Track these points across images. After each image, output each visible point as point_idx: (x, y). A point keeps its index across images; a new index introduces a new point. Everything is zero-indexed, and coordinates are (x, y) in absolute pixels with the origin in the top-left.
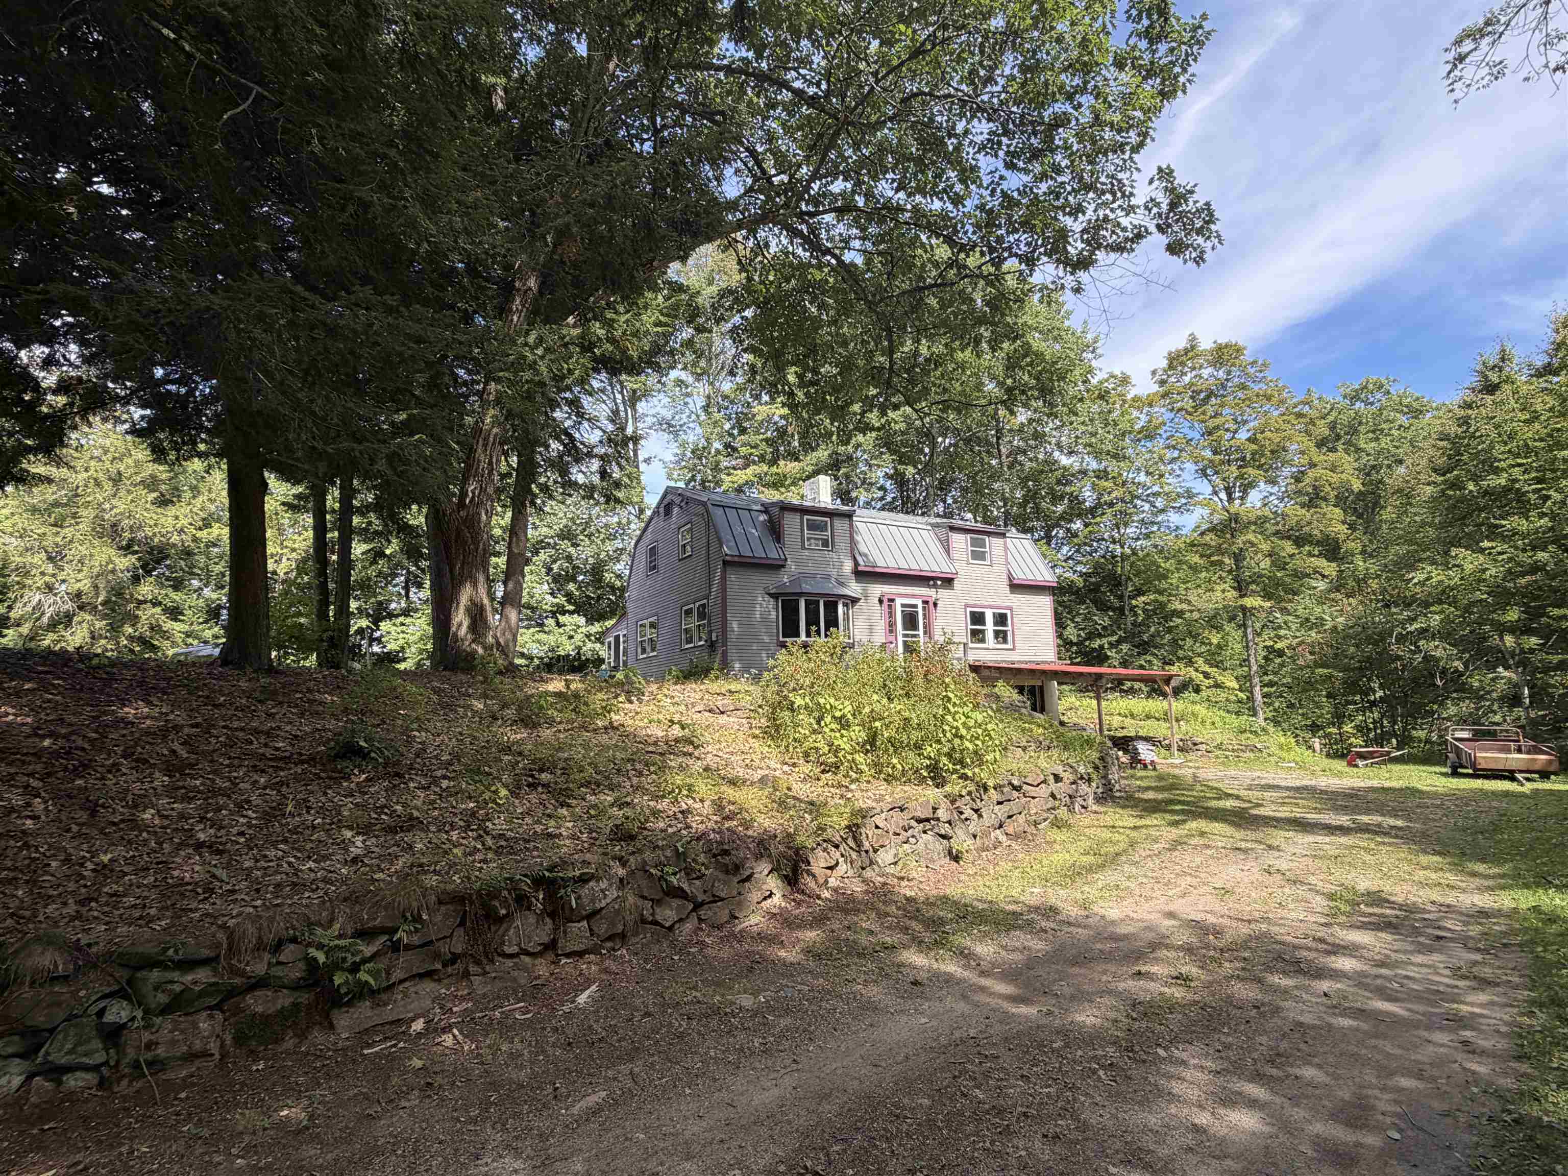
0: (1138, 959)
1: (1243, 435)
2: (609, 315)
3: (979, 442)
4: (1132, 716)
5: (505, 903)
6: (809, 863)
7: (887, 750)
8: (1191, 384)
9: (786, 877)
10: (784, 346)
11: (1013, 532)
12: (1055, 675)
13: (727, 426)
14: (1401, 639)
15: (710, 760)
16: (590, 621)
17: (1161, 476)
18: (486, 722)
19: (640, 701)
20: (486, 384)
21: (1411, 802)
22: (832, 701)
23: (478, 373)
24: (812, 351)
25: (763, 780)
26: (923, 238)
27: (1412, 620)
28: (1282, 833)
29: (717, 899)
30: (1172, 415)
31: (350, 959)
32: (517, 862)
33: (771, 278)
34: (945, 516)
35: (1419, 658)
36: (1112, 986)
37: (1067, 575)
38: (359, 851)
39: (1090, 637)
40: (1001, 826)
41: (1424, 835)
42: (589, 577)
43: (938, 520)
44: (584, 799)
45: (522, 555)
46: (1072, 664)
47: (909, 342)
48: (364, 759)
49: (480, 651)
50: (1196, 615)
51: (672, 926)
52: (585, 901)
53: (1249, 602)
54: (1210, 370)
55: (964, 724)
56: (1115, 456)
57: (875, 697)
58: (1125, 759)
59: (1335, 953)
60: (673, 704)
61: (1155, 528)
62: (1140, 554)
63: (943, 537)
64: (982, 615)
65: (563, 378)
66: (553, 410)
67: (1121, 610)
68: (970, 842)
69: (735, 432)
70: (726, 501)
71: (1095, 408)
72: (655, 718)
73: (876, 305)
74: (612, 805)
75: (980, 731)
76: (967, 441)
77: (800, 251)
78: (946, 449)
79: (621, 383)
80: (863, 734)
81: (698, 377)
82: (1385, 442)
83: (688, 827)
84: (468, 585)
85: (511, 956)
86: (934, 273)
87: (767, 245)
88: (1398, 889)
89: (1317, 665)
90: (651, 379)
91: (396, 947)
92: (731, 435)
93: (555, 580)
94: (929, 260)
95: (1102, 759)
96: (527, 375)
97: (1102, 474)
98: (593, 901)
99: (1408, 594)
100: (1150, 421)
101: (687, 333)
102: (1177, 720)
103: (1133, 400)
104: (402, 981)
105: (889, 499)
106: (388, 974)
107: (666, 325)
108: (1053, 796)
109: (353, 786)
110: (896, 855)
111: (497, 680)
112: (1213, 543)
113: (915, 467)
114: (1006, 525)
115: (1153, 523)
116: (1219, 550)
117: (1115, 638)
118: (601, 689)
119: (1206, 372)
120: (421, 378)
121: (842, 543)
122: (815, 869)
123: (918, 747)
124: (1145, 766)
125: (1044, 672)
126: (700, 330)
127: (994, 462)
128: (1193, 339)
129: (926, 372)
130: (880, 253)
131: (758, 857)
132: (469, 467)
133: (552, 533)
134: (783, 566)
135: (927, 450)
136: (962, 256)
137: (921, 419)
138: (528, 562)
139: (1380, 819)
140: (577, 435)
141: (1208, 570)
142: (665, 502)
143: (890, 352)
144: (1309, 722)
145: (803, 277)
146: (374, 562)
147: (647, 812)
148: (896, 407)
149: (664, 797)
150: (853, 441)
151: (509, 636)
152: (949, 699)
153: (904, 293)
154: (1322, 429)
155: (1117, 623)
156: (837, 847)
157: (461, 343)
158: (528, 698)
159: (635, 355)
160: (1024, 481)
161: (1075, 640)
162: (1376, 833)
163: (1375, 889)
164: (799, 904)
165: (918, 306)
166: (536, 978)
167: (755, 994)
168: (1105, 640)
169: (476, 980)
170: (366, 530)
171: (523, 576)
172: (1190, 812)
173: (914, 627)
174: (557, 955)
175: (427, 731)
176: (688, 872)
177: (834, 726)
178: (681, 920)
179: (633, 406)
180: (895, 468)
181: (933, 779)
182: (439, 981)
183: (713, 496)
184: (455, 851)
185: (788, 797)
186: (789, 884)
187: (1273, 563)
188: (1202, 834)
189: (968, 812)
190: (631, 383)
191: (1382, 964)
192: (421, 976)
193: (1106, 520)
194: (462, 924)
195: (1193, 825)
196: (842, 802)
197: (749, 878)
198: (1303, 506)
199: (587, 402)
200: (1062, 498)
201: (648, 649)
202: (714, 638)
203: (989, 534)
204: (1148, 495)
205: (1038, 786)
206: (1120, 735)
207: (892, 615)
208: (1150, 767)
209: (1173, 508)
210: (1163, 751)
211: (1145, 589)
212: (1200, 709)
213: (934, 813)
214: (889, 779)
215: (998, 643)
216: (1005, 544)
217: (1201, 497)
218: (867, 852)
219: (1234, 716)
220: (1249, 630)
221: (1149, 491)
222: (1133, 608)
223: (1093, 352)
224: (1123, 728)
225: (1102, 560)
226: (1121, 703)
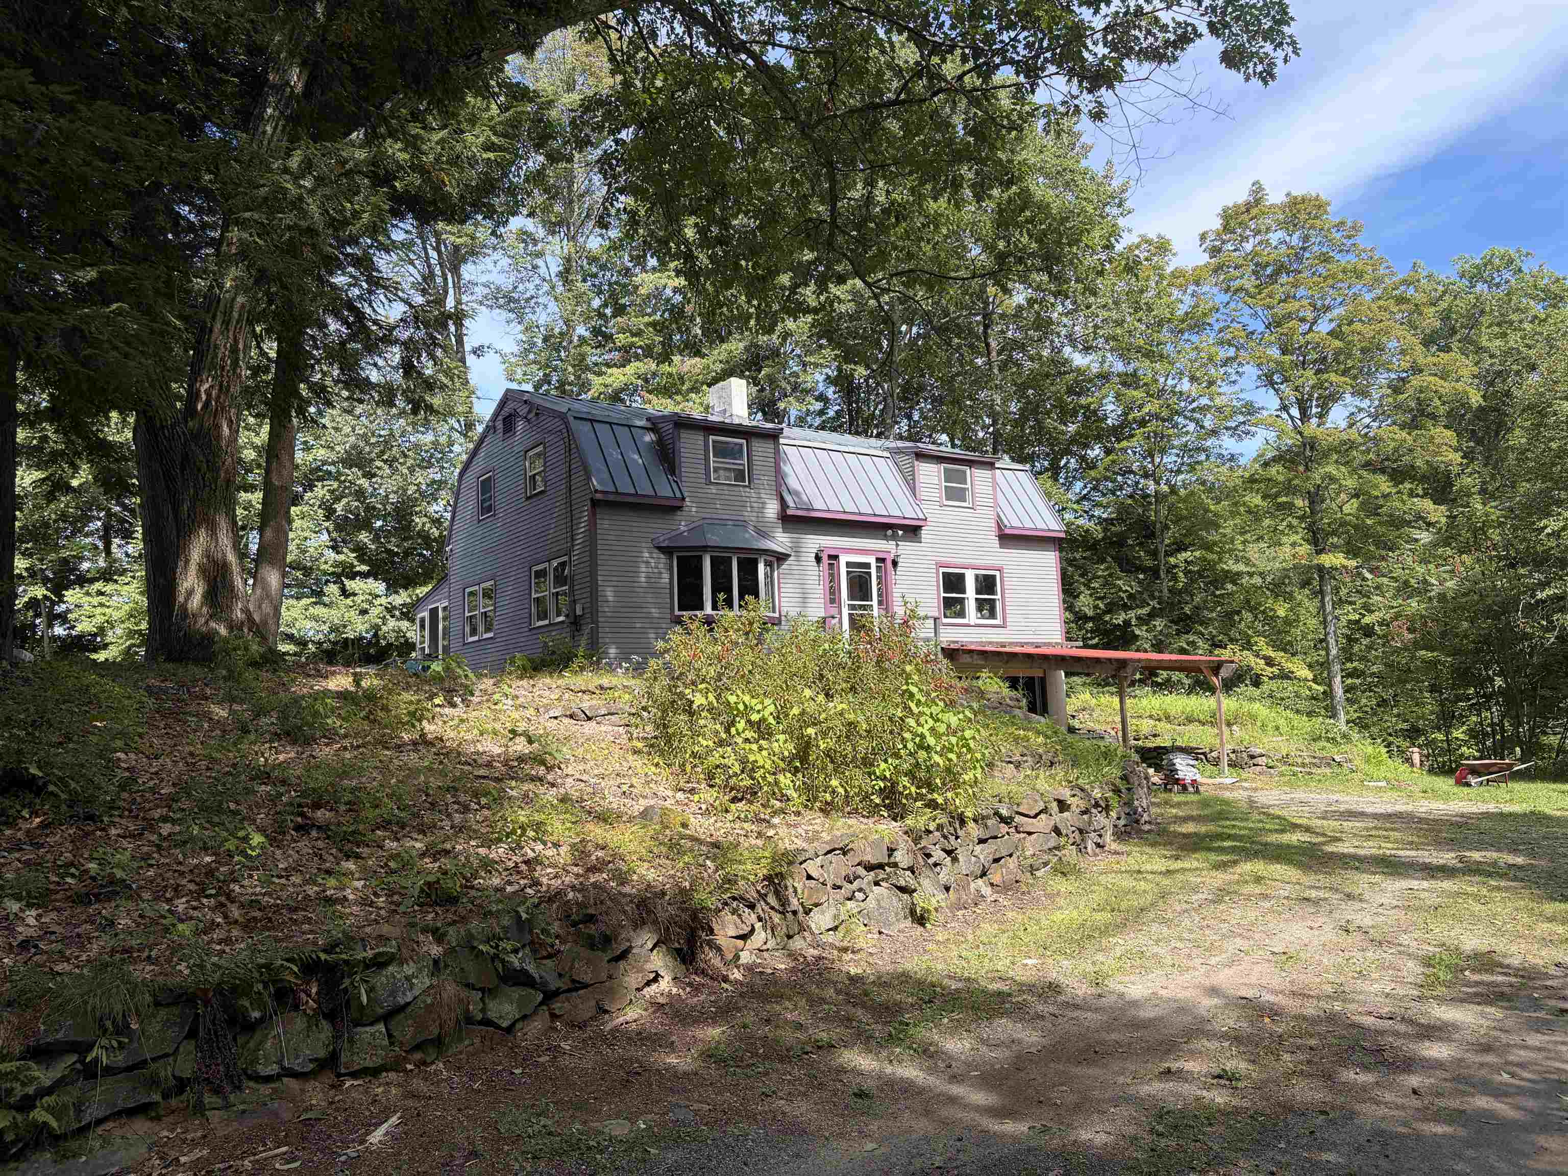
0: (1168, 1052)
1: (1324, 327)
2: (415, 129)
3: (959, 331)
4: (1168, 718)
5: (259, 1003)
6: (712, 931)
7: (824, 768)
8: (1255, 254)
9: (679, 951)
10: (679, 184)
11: (1005, 461)
12: (1061, 661)
13: (596, 303)
14: (1530, 609)
15: (570, 787)
16: (393, 587)
17: (1211, 383)
18: (231, 737)
19: (467, 703)
20: (225, 228)
21: (1536, 832)
22: (747, 698)
23: (211, 212)
24: (720, 191)
25: (645, 814)
26: (881, 32)
27: (1543, 585)
28: (1365, 876)
29: (577, 986)
30: (1226, 298)
31: (19, 1091)
32: (278, 940)
33: (659, 83)
34: (910, 438)
35: (1551, 637)
36: (1132, 1090)
37: (1080, 522)
38: (31, 932)
39: (1111, 609)
40: (984, 874)
41: (1551, 875)
42: (391, 524)
43: (900, 444)
44: (381, 847)
45: (285, 488)
46: (1086, 646)
47: (859, 186)
48: (38, 794)
49: (223, 631)
50: (1257, 580)
51: (513, 1025)
52: (382, 994)
53: (1329, 560)
54: (1280, 234)
55: (932, 729)
56: (1148, 355)
57: (808, 693)
58: (1156, 778)
59: (1429, 1038)
60: (517, 708)
61: (1203, 457)
62: (1182, 492)
63: (906, 468)
64: (961, 577)
65: (346, 223)
66: (331, 273)
67: (1154, 573)
68: (941, 896)
69: (608, 311)
70: (597, 413)
71: (1121, 286)
72: (489, 727)
73: (813, 128)
74: (423, 855)
75: (954, 740)
76: (941, 330)
77: (701, 45)
78: (913, 342)
79: (437, 234)
80: (791, 746)
81: (552, 228)
82: (1514, 339)
83: (536, 883)
84: (203, 533)
85: (268, 1079)
86: (895, 84)
87: (654, 35)
88: (1514, 948)
89: (1416, 645)
90: (482, 229)
91: (90, 1072)
92: (601, 315)
93: (339, 528)
94: (890, 66)
95: (1125, 778)
96: (289, 218)
97: (1130, 380)
98: (393, 993)
99: (1539, 549)
100: (1197, 306)
101: (536, 160)
102: (1229, 725)
103: (1173, 275)
104: (99, 1122)
105: (831, 413)
106: (79, 1111)
107: (500, 149)
108: (1057, 831)
109: (20, 835)
110: (835, 917)
111: (249, 674)
112: (1281, 478)
113: (867, 367)
114: (995, 451)
115: (1198, 449)
116: (1289, 488)
117: (1146, 610)
118: (407, 688)
119: (1275, 237)
120: (121, 216)
121: (764, 478)
122: (721, 940)
123: (867, 763)
124: (1185, 788)
125: (1045, 657)
126: (553, 158)
127: (979, 361)
128: (1258, 190)
129: (882, 228)
130: (818, 53)
131: (639, 924)
132: (200, 355)
133: (333, 457)
134: (680, 508)
135: (885, 343)
136: (935, 60)
137: (876, 297)
138: (296, 500)
139: (1495, 855)
140: (368, 310)
141: (1273, 516)
142: (506, 411)
143: (832, 198)
144: (1405, 726)
145: (705, 84)
146: (51, 497)
147: (476, 863)
148: (841, 280)
149: (499, 840)
150: (779, 328)
151: (267, 608)
152: (912, 695)
153: (852, 111)
154: (1431, 320)
155: (1148, 588)
156: (752, 907)
157: (183, 165)
158: (296, 700)
159: (455, 192)
160: (1021, 389)
161: (1090, 613)
162: (1490, 875)
163: (1485, 948)
164: (697, 989)
165: (872, 130)
166: (306, 1110)
167: (632, 1120)
168: (1132, 614)
169: (215, 1117)
170: (39, 449)
171: (290, 521)
172: (1243, 849)
173: (867, 596)
174: (339, 1075)
175: (138, 751)
176: (535, 946)
177: (749, 734)
178: (524, 1017)
179: (456, 270)
180: (839, 369)
181: (889, 807)
182: (158, 1118)
183: (576, 406)
184: (180, 927)
185: (682, 837)
186: (684, 961)
187: (1362, 506)
188: (1258, 880)
189: (938, 855)
190: (452, 235)
191: (1487, 1048)
192: (132, 1113)
193: (1136, 443)
194: (192, 1034)
195: (1248, 867)
196: (760, 842)
197: (624, 955)
198: (1403, 427)
199: (384, 263)
200: (1075, 413)
201: (481, 628)
202: (579, 612)
203: (971, 463)
204: (1193, 410)
205: (1035, 816)
206: (1150, 745)
207: (833, 577)
208: (1191, 789)
209: (1227, 428)
210: (1209, 767)
211: (1187, 542)
212: (1260, 709)
213: (890, 856)
214: (827, 809)
215: (983, 617)
216: (994, 478)
217: (1265, 413)
218: (795, 913)
219: (1305, 718)
220: (1327, 599)
221: (1195, 405)
222: (1171, 569)
223: (1120, 205)
224: (1155, 736)
225: (1130, 501)
226: (1153, 701)
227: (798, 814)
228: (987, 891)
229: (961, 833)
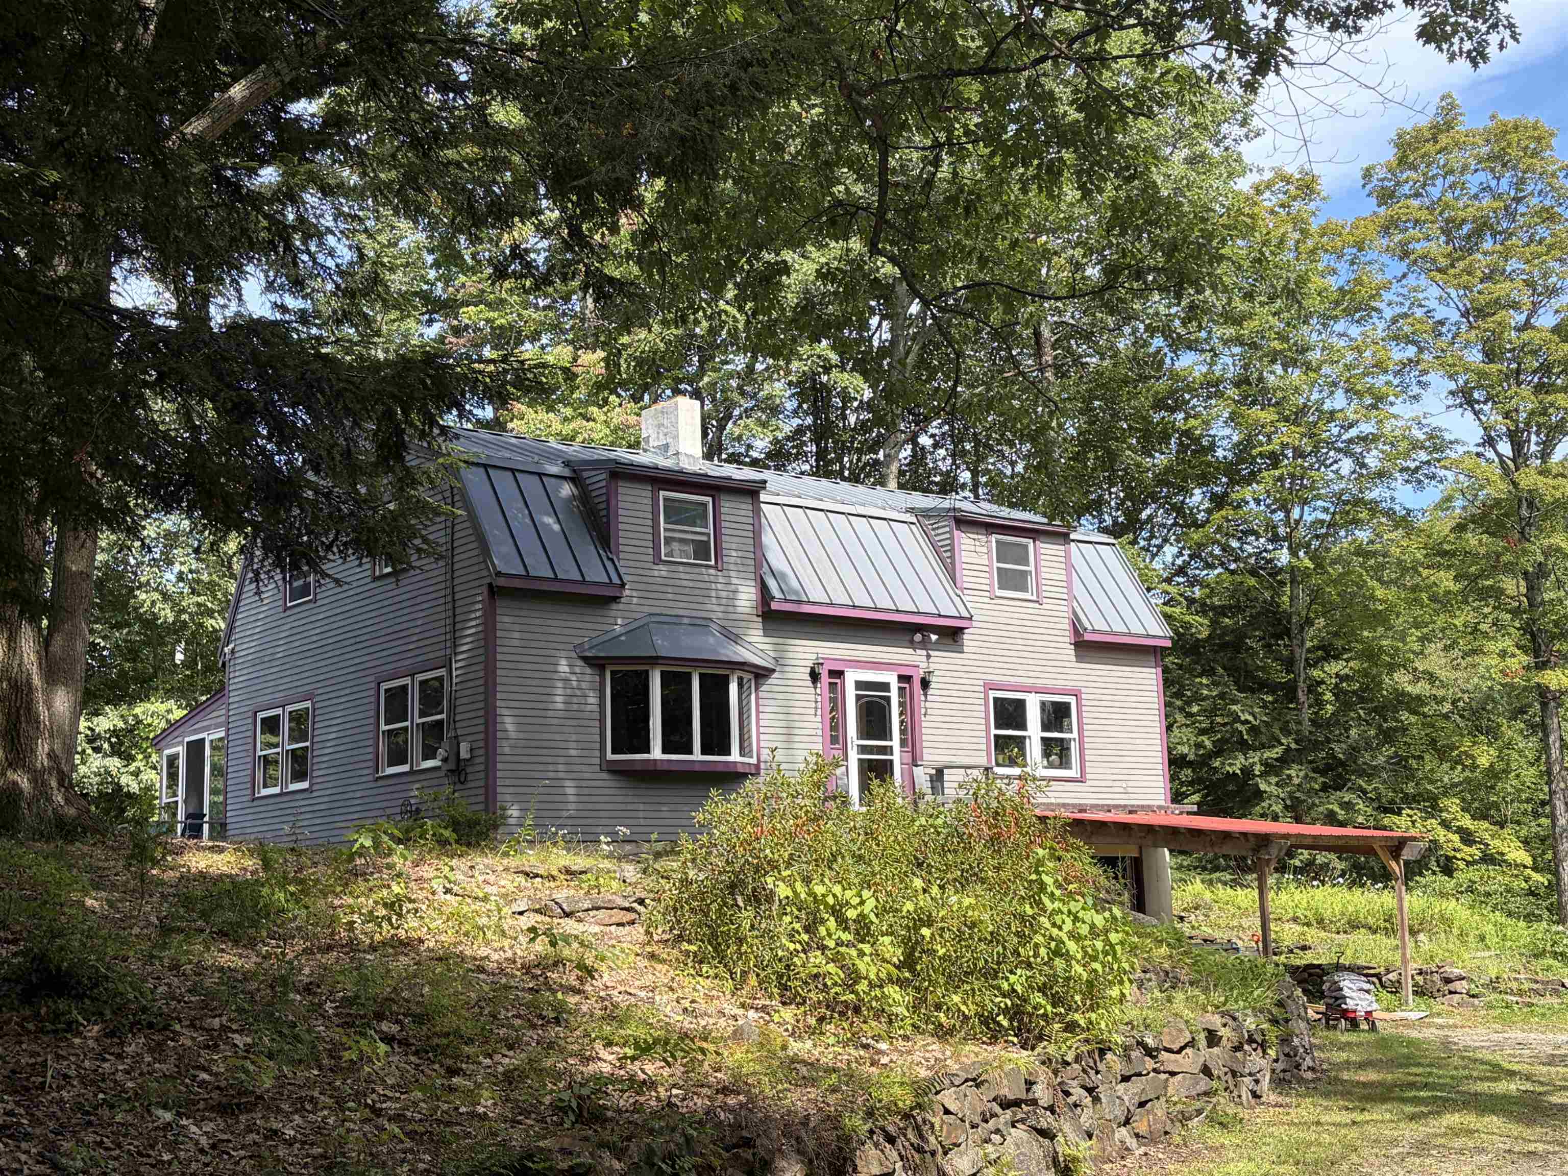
1: (1547, 320)
4: (1321, 922)
6: (855, 1167)
8: (1444, 204)
11: (1082, 529)
12: (1165, 835)
17: (1379, 399)
25: (740, 1033)
30: (1401, 269)
39: (1222, 748)
40: (1128, 1121)
43: (932, 501)
46: (1200, 812)
50: (1446, 706)
53: (1556, 678)
54: (1482, 176)
55: (1071, 932)
63: (941, 541)
64: (1020, 705)
67: (1290, 691)
68: (1084, 1144)
70: (495, 455)
75: (1098, 946)
80: (898, 950)
95: (1280, 1005)
100: (1358, 281)
102: (1413, 933)
103: (1323, 231)
108: (1206, 1071)
110: (974, 1162)
112: (1482, 550)
116: (1496, 566)
117: (1275, 753)
119: (1474, 181)
121: (737, 554)
124: (1354, 1024)
125: (1149, 829)
128: (1449, 107)
131: (783, 1153)
134: (615, 599)
141: (1471, 608)
155: (1277, 712)
168: (1255, 758)
172: (1445, 1100)
173: (884, 732)
181: (1018, 1031)
189: (1077, 1093)
201: (285, 775)
202: (464, 754)
203: (1034, 533)
204: (1350, 441)
205: (1179, 1052)
206: (1298, 962)
207: (836, 705)
208: (1364, 1026)
209: (1403, 470)
210: (1384, 994)
211: (1339, 643)
212: (1454, 908)
213: (1028, 1090)
214: (943, 1034)
215: (1051, 766)
216: (1068, 556)
217: (1460, 449)
218: (933, 1153)
219: (1521, 924)
220: (1552, 738)
221: (1353, 432)
222: (1314, 686)
223: (1244, 123)
224: (1304, 948)
225: (1252, 581)
226: (1297, 896)
227: (906, 1038)
228: (1132, 1142)
229: (1101, 1067)
